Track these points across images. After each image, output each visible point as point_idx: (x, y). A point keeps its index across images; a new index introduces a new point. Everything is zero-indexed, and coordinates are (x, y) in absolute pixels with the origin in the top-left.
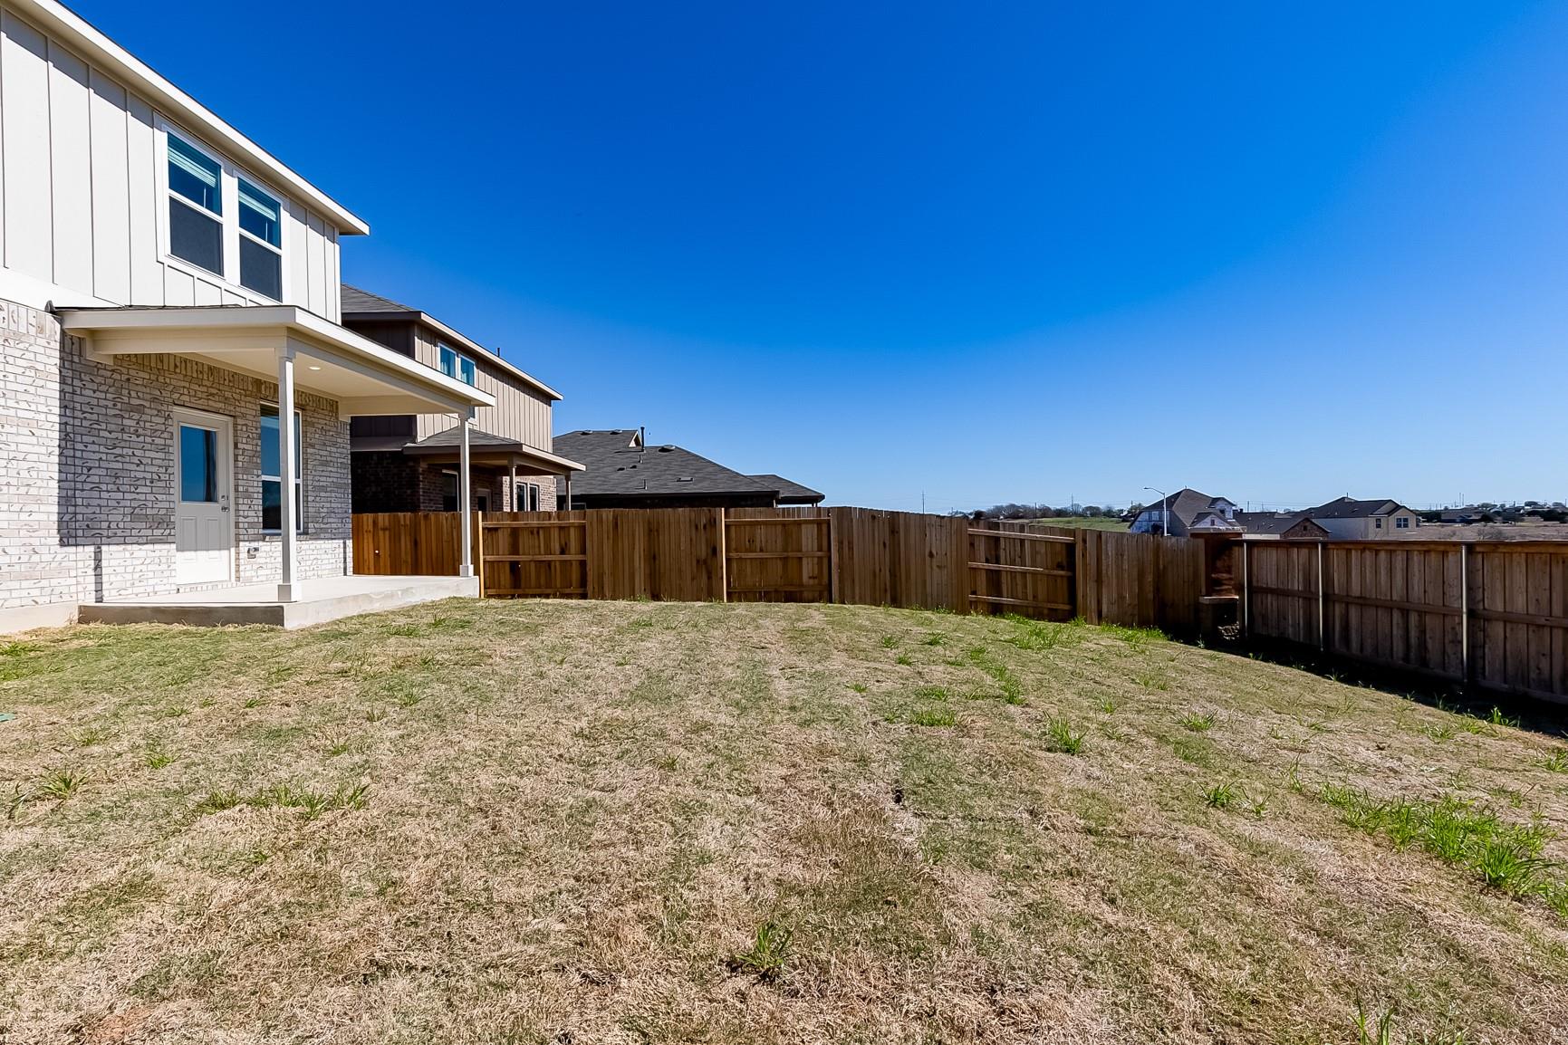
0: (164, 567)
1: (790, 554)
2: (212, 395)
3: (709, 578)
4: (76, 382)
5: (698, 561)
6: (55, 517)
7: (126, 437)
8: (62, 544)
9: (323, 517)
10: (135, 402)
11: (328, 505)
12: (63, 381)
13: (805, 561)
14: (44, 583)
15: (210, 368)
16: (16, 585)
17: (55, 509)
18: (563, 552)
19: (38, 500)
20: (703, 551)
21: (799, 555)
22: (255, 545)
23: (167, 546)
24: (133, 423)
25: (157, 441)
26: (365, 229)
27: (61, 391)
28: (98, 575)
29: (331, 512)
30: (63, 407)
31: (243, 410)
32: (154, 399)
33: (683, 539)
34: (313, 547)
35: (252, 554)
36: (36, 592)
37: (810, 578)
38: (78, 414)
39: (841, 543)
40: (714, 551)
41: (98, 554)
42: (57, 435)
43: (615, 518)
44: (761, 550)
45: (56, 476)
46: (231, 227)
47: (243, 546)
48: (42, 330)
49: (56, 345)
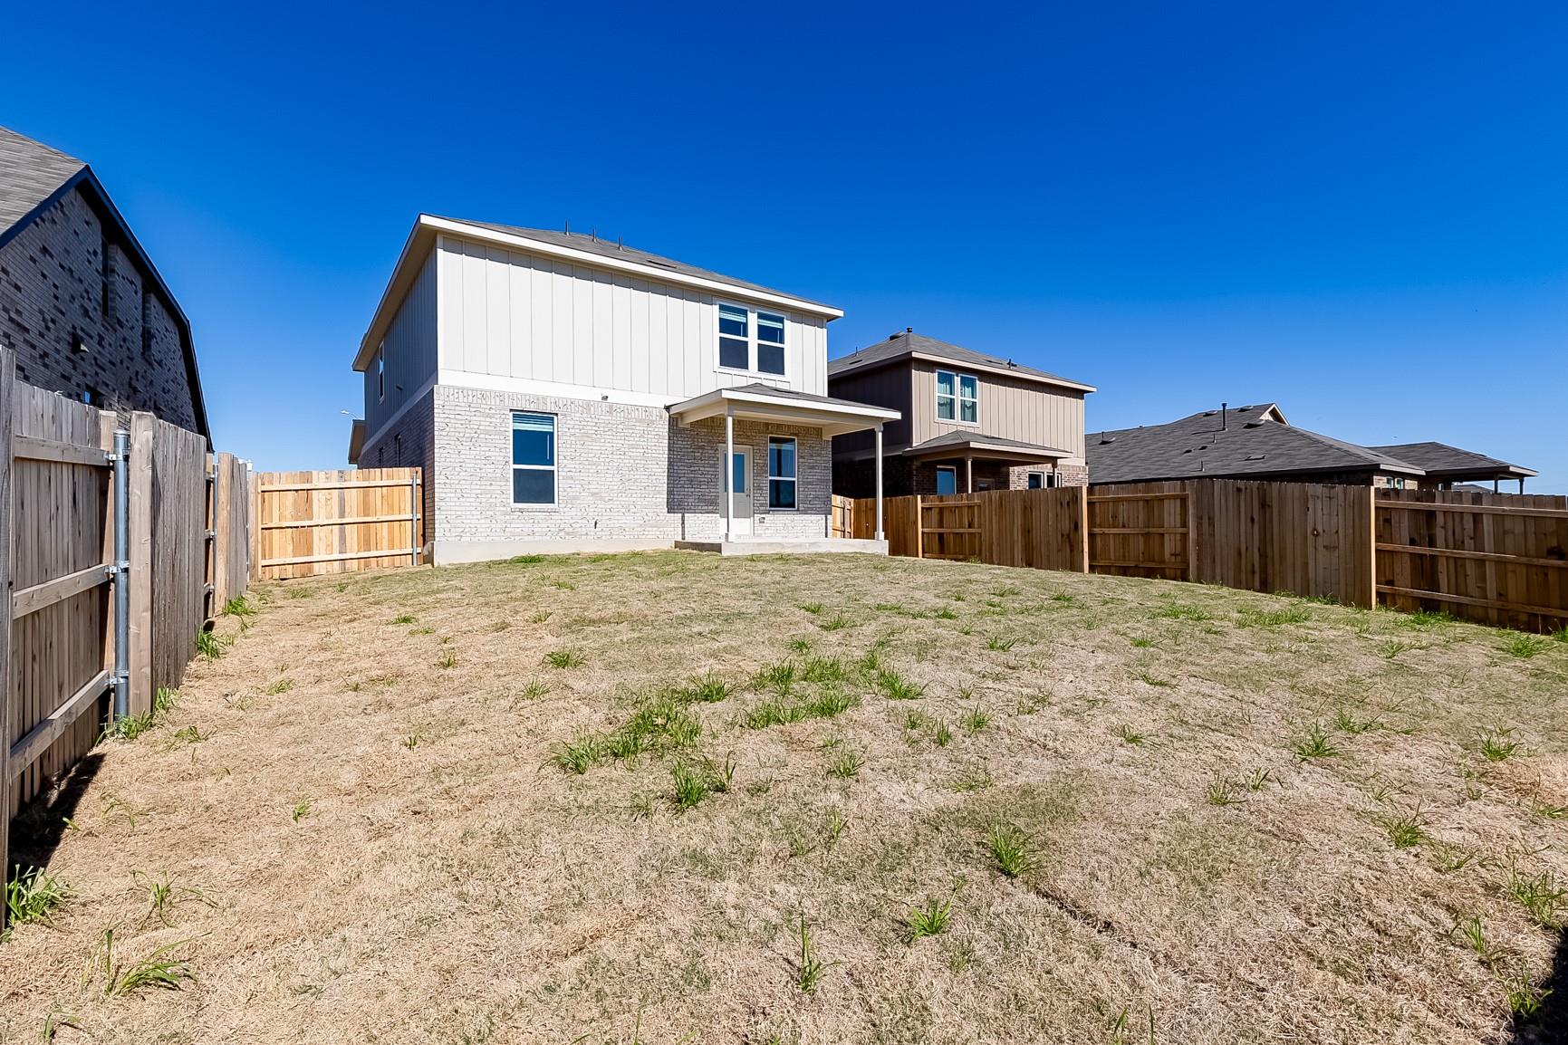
0: (713, 525)
1: (1151, 530)
3: (1072, 551)
4: (675, 438)
5: (1063, 535)
6: (666, 500)
7: (696, 461)
8: (668, 512)
9: (810, 500)
10: (700, 444)
11: (814, 493)
12: (669, 439)
13: (1166, 537)
14: (661, 529)
16: (650, 529)
17: (666, 496)
18: (970, 526)
19: (659, 493)
20: (1066, 526)
21: (1161, 531)
22: (763, 516)
23: (715, 515)
24: (699, 454)
25: (711, 462)
26: (840, 313)
27: (669, 443)
28: (683, 528)
29: (816, 497)
30: (669, 450)
31: (757, 441)
32: (710, 441)
33: (1050, 515)
34: (802, 518)
35: (762, 521)
36: (658, 533)
37: (1172, 555)
38: (675, 453)
39: (1199, 519)
40: (1077, 527)
41: (683, 517)
42: (666, 463)
43: (1001, 498)
44: (1124, 526)
45: (666, 481)
46: (753, 341)
47: (757, 517)
48: (661, 417)
49: (667, 423)
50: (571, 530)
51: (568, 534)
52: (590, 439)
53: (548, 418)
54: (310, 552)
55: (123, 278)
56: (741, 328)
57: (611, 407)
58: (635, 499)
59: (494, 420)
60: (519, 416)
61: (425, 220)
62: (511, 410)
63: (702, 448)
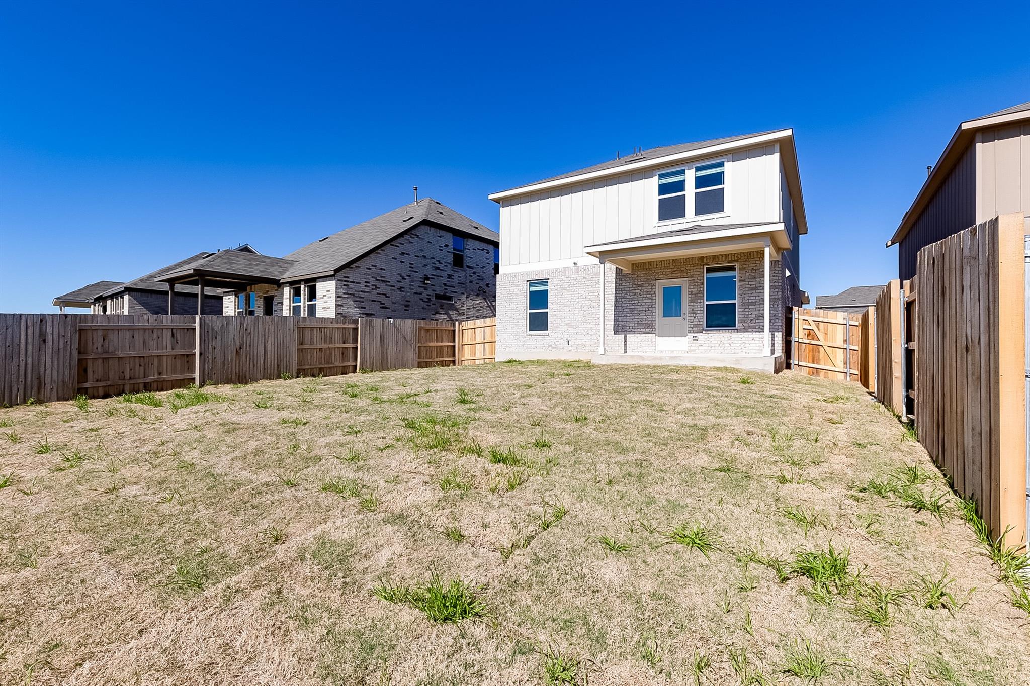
0: (649, 343)
2: (675, 271)
4: (621, 282)
6: (613, 326)
7: (636, 296)
8: (615, 334)
9: (751, 320)
10: (639, 283)
12: (616, 283)
14: (609, 345)
15: (673, 260)
17: (613, 323)
19: (608, 320)
22: (696, 335)
23: (651, 335)
24: (639, 291)
25: (648, 295)
27: (616, 286)
28: (625, 345)
30: (616, 291)
31: (692, 274)
32: (648, 280)
34: (742, 336)
35: (695, 339)
36: (607, 348)
38: (620, 292)
41: (625, 338)
42: (614, 300)
45: (613, 313)
46: (690, 192)
47: (691, 336)
48: (610, 269)
49: (615, 272)
50: (554, 346)
51: (553, 348)
52: (566, 291)
53: (544, 282)
54: (475, 356)
55: (474, 249)
56: (680, 186)
57: (578, 269)
58: (592, 326)
59: (519, 288)
60: (532, 283)
61: (491, 197)
62: (527, 281)
63: (641, 286)
